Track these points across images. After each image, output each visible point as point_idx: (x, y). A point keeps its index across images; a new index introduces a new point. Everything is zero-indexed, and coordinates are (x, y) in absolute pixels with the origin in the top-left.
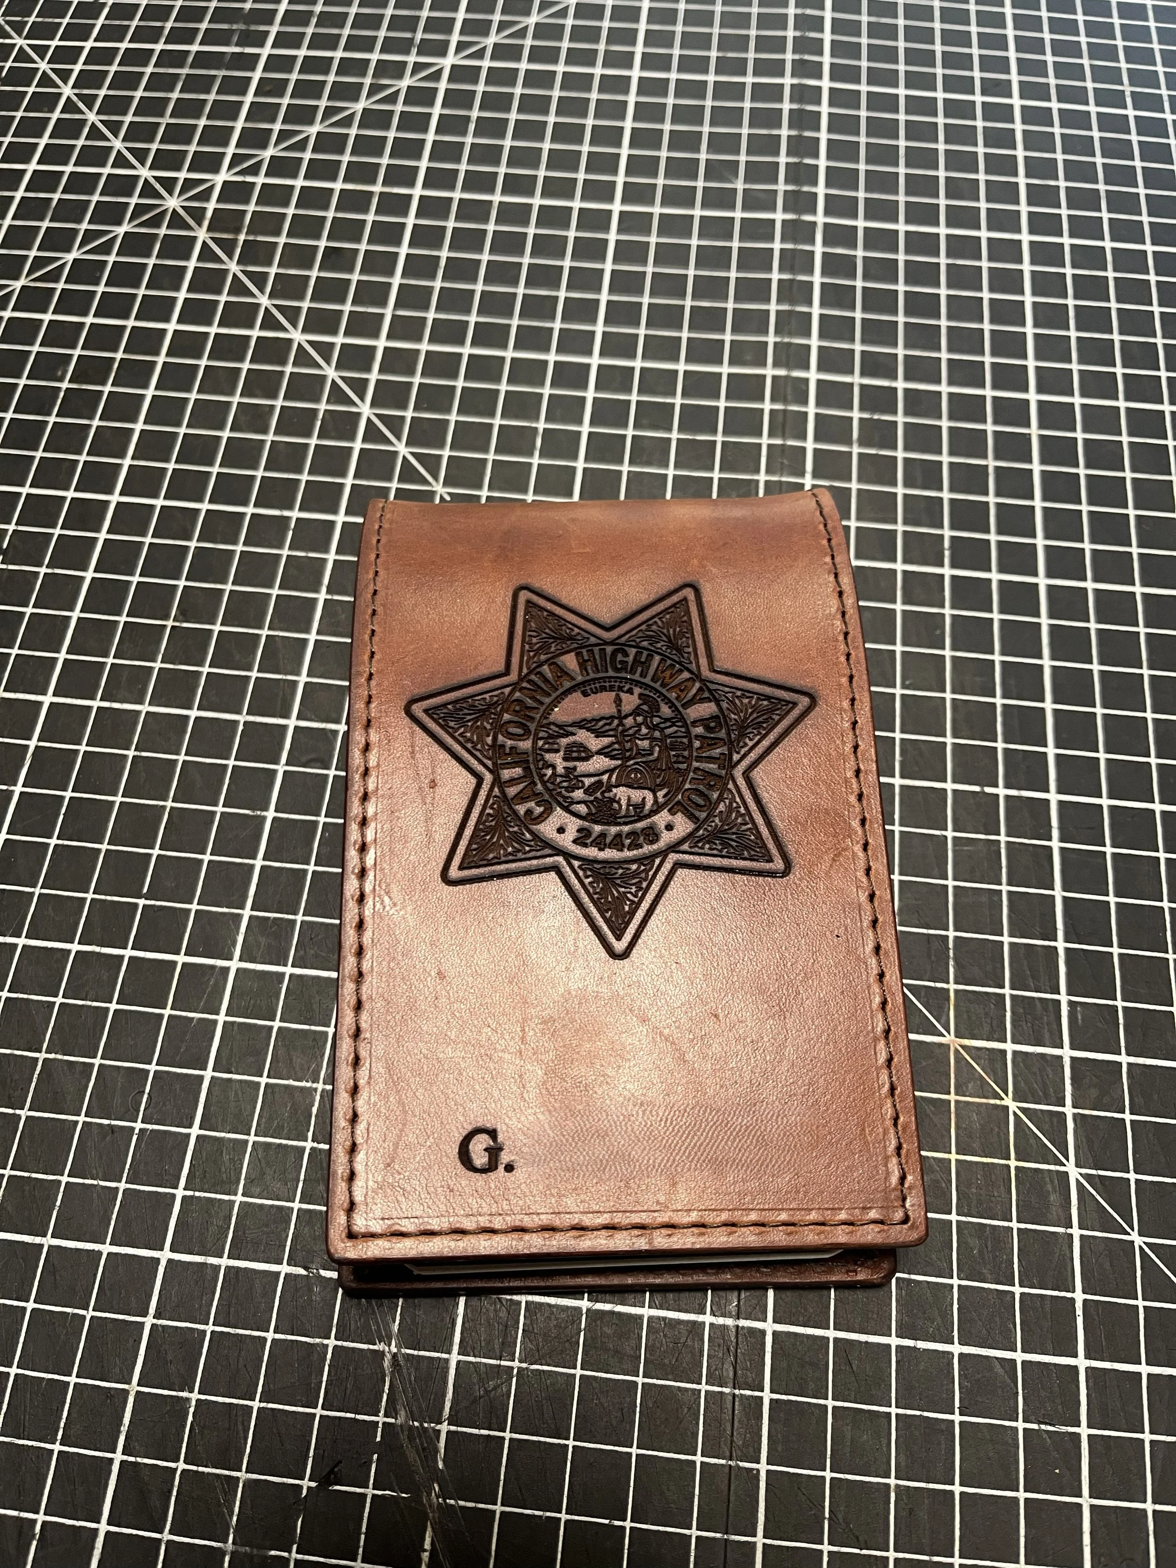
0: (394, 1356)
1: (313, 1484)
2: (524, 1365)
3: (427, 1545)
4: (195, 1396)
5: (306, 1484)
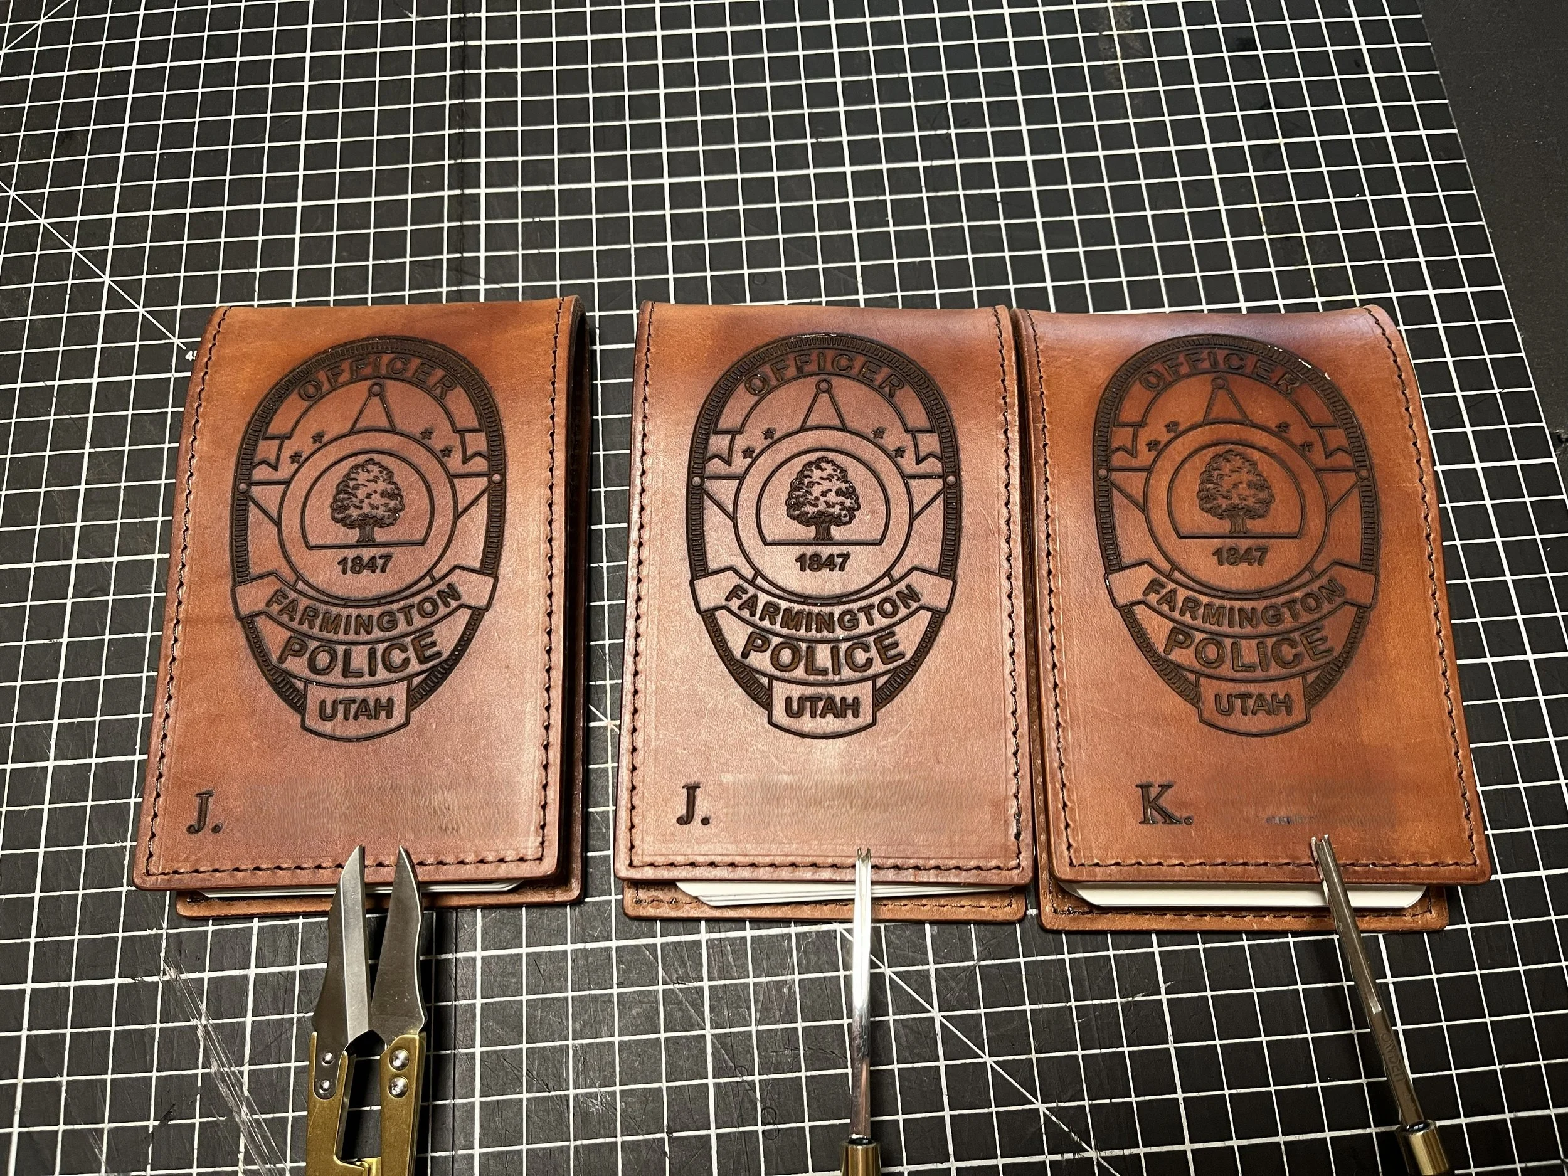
0: (205, 1027)
1: (157, 1123)
2: (301, 1015)
3: (242, 1148)
4: (65, 1079)
5: (152, 1123)
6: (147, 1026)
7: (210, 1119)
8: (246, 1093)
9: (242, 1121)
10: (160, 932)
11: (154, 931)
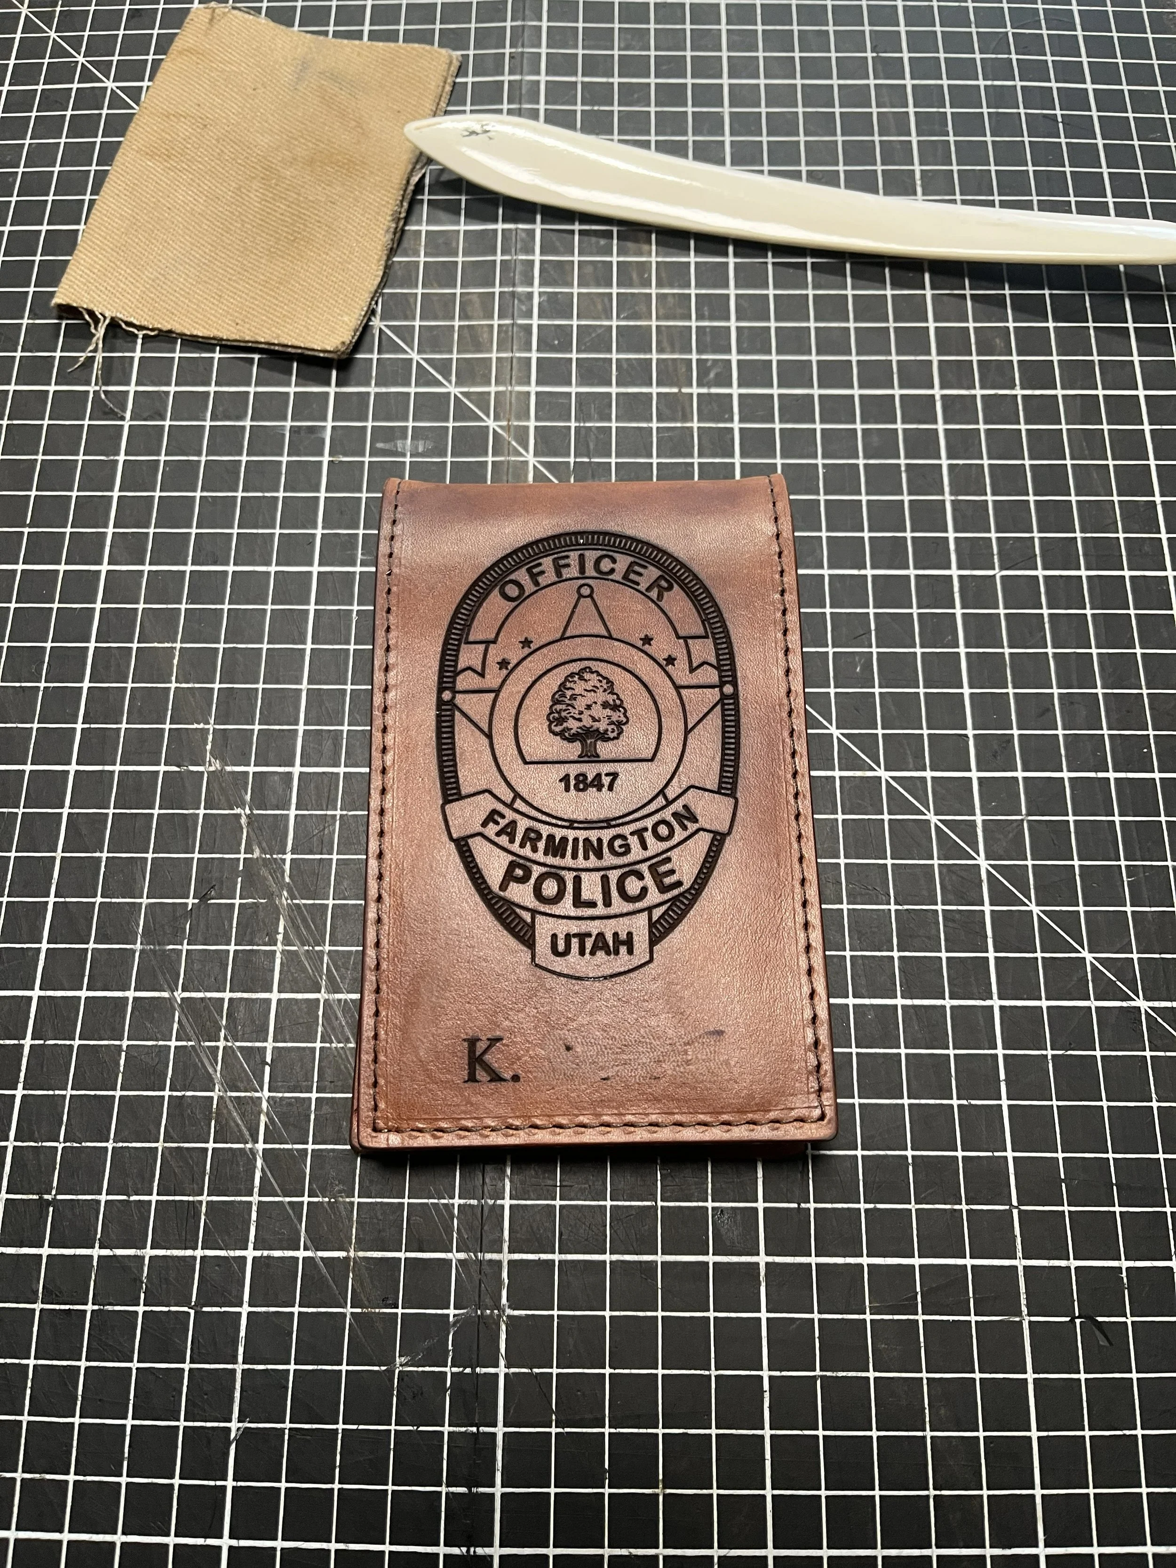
6: (191, 811)
7: (250, 900)
8: (287, 880)
9: (282, 905)
10: (207, 727)
11: (201, 726)
